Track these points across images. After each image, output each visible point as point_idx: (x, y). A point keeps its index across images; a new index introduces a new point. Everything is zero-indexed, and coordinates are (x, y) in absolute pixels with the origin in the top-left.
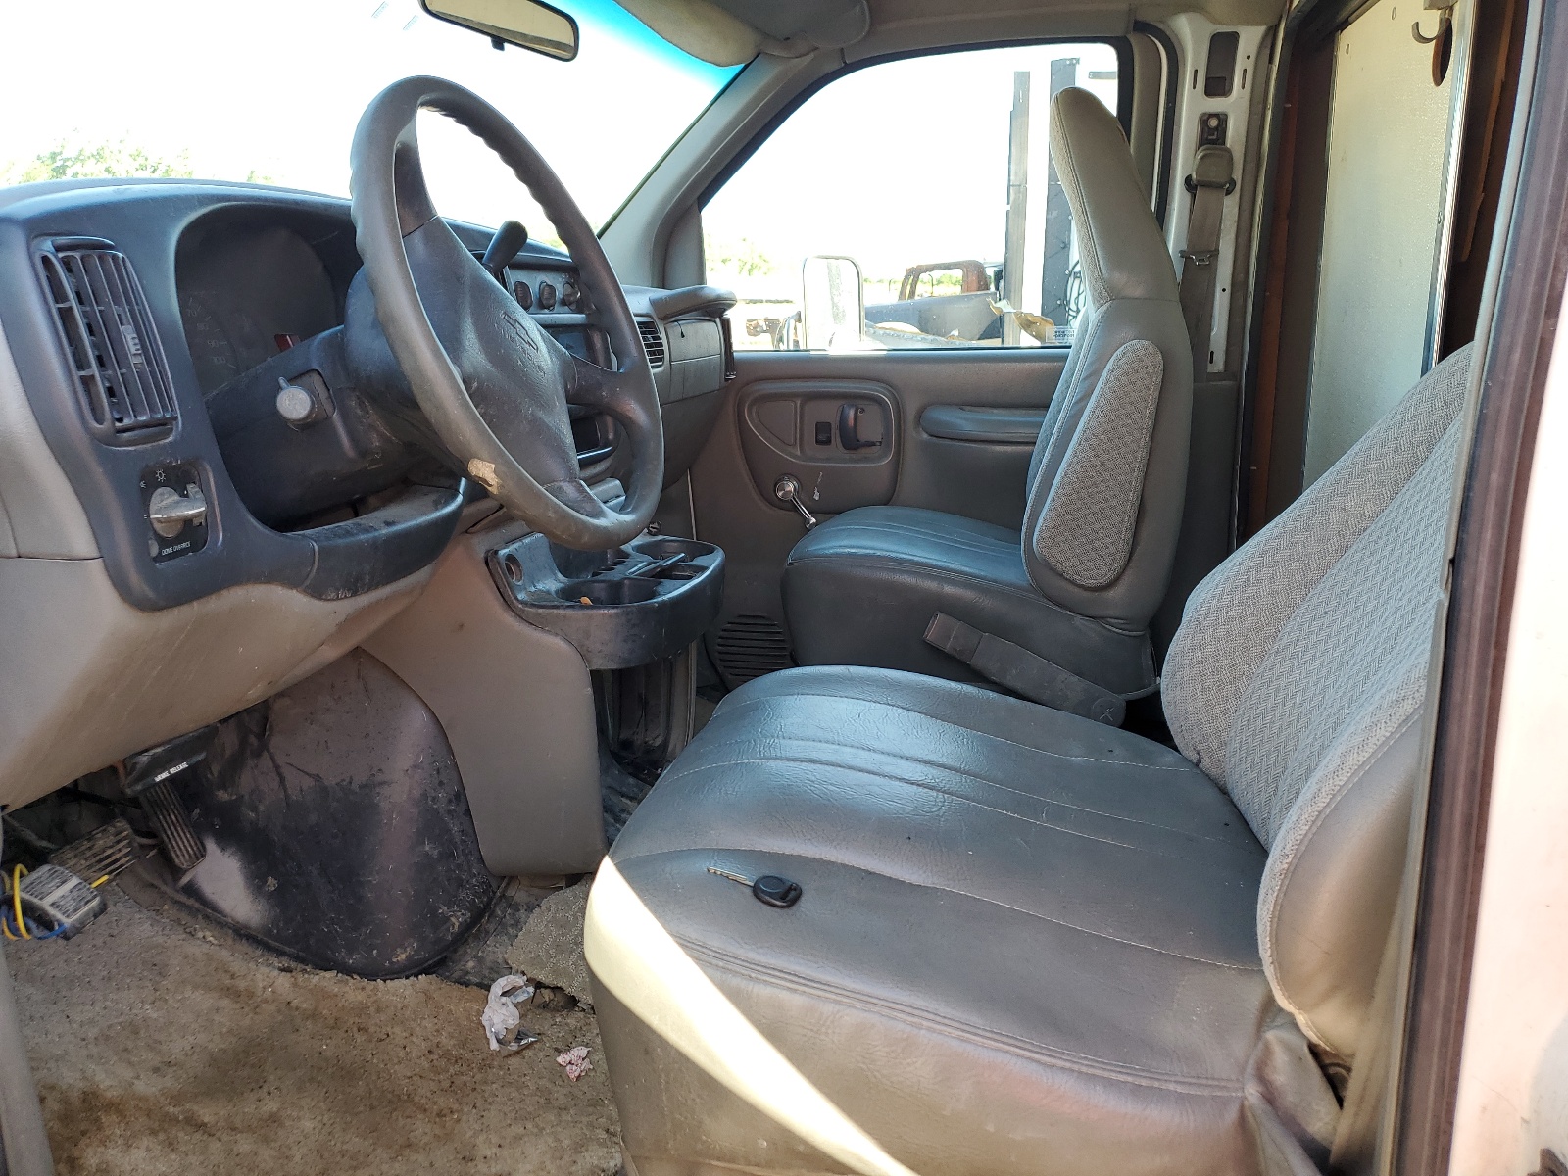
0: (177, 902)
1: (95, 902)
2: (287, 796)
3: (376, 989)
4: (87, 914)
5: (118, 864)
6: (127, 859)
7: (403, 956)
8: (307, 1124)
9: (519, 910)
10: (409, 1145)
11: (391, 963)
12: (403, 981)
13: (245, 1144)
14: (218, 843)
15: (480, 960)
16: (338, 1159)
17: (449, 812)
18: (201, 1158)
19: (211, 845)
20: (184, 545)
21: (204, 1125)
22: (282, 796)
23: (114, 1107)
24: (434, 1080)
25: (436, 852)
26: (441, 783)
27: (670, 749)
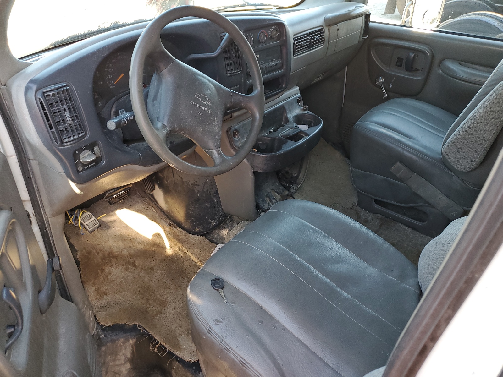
0: (149, 198)
1: (97, 225)
2: (174, 181)
3: (189, 237)
4: (95, 228)
5: (124, 197)
6: (126, 196)
7: (198, 230)
8: (159, 272)
9: (234, 222)
10: (180, 286)
11: (194, 230)
12: (197, 236)
13: (143, 274)
14: (158, 187)
15: (218, 235)
16: (162, 285)
17: (214, 196)
18: (133, 274)
19: (157, 187)
20: (93, 164)
21: (136, 266)
22: (173, 180)
23: (116, 257)
24: (193, 269)
25: (209, 206)
26: (212, 188)
27: (299, 178)
